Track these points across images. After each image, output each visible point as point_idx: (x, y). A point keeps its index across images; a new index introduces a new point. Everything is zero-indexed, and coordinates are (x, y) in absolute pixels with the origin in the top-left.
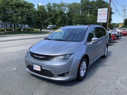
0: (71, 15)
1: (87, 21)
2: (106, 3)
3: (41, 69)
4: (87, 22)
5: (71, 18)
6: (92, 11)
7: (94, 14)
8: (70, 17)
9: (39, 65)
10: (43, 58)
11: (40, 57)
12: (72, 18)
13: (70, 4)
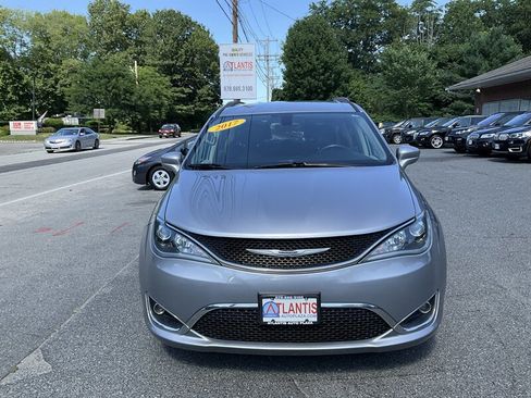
0: (52, 66)
1: (132, 94)
2: (194, 24)
3: (321, 311)
4: (134, 98)
5: (51, 81)
6: (145, 53)
7: (155, 66)
8: (48, 76)
9: (307, 296)
10: (321, 254)
11: (301, 252)
12: (57, 81)
13: (38, 14)
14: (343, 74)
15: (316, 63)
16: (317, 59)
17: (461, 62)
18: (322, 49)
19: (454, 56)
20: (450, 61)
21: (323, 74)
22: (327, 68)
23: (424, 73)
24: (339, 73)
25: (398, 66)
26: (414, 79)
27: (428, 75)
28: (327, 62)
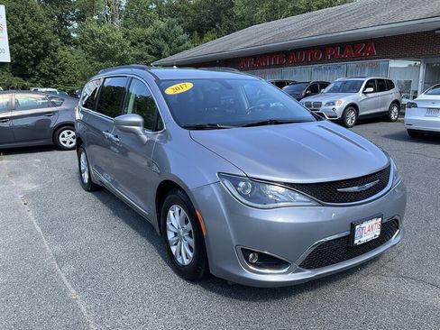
14: (52, 44)
15: (23, 31)
16: (24, 28)
17: (147, 43)
18: (28, 18)
19: (141, 38)
20: (139, 41)
21: (31, 42)
22: (34, 36)
23: (122, 50)
24: (47, 43)
25: (100, 42)
26: (114, 53)
27: (125, 52)
28: (34, 32)
